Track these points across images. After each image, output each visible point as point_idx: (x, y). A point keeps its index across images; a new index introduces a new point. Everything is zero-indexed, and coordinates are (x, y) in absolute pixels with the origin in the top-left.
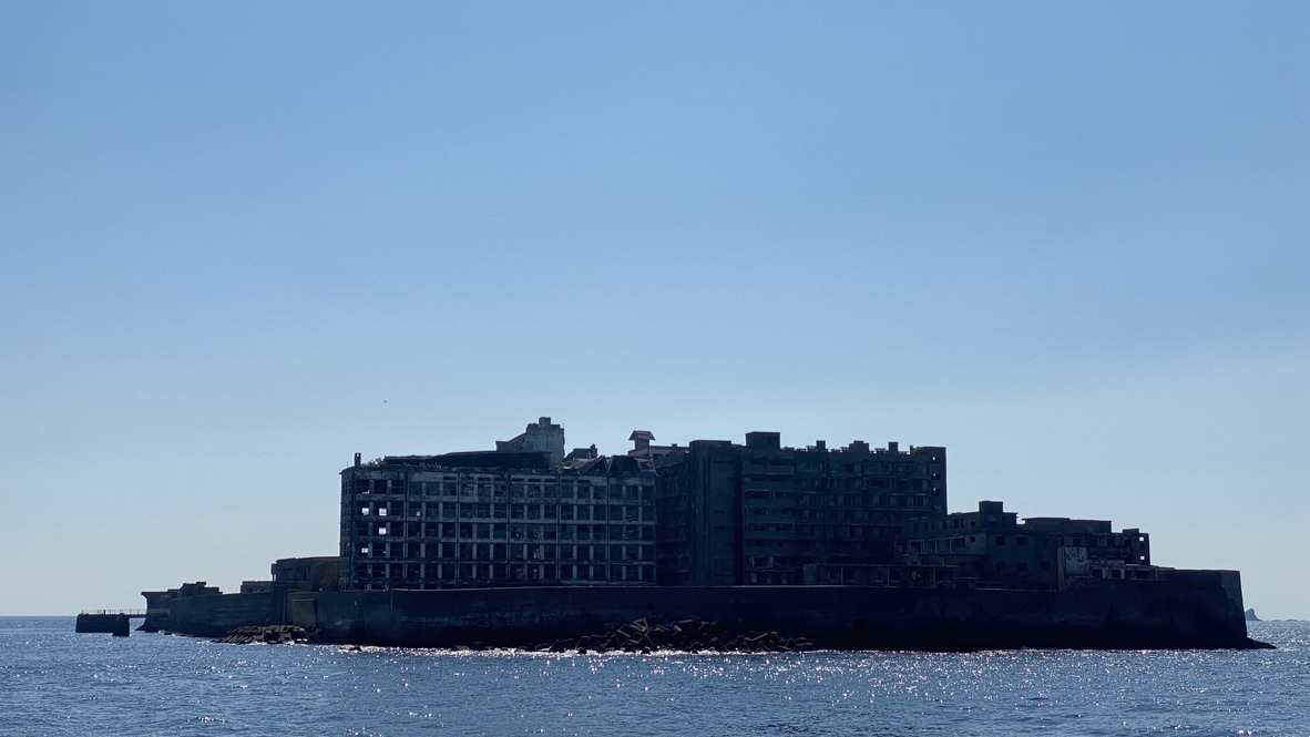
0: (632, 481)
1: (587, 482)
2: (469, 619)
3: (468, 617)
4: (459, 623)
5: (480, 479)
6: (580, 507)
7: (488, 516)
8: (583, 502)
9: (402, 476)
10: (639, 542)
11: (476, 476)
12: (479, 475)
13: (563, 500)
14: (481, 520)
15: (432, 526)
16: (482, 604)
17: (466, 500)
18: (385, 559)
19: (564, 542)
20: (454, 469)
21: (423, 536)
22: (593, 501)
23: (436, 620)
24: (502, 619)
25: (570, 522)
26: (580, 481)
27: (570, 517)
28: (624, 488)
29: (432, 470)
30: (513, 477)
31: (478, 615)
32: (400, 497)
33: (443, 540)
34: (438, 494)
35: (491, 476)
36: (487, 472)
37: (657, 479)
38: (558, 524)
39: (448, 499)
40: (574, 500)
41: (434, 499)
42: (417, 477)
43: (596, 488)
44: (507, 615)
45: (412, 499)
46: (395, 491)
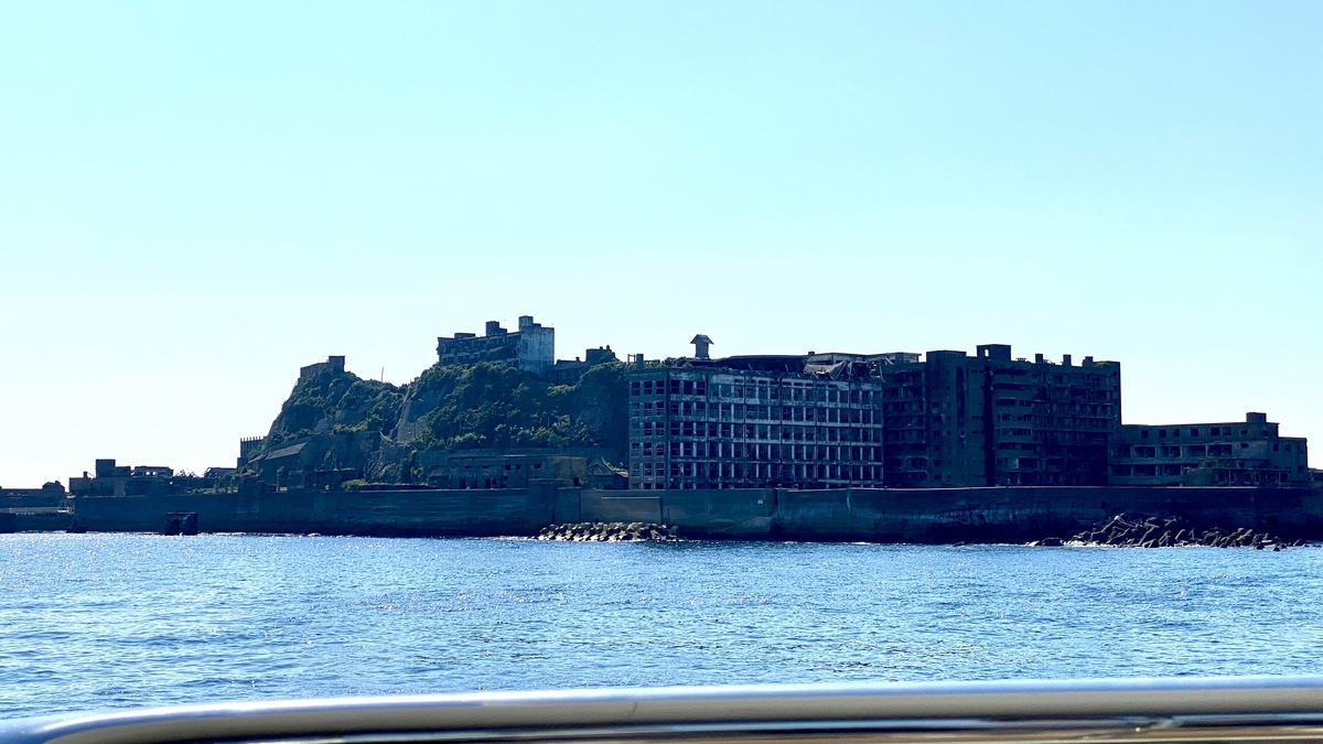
0: (866, 387)
1: (835, 386)
2: (953, 517)
3: (952, 514)
4: (944, 520)
5: (760, 382)
6: (830, 409)
7: (767, 418)
8: (832, 405)
9: (704, 377)
10: (871, 444)
11: (757, 379)
12: (759, 379)
13: (819, 403)
14: (761, 422)
15: (726, 427)
16: (963, 503)
17: (751, 401)
18: (693, 458)
19: (820, 443)
20: (742, 372)
21: (720, 436)
22: (840, 405)
23: (922, 517)
24: (981, 517)
25: (824, 424)
26: (830, 386)
27: (824, 420)
28: (861, 393)
29: (727, 373)
30: (784, 380)
31: (961, 513)
32: (702, 398)
33: (735, 441)
34: (730, 396)
35: (768, 379)
36: (766, 376)
37: (883, 385)
38: (816, 426)
39: (736, 400)
40: (827, 404)
41: (727, 400)
42: (715, 379)
43: (842, 393)
44: (985, 513)
45: (711, 401)
46: (700, 392)
